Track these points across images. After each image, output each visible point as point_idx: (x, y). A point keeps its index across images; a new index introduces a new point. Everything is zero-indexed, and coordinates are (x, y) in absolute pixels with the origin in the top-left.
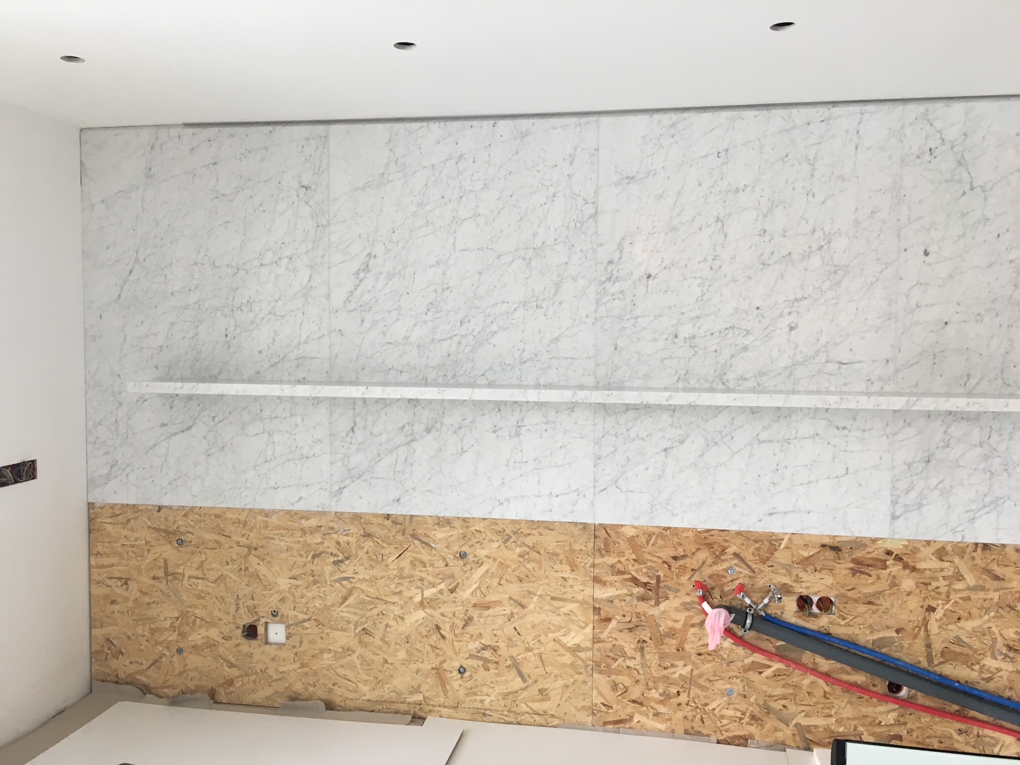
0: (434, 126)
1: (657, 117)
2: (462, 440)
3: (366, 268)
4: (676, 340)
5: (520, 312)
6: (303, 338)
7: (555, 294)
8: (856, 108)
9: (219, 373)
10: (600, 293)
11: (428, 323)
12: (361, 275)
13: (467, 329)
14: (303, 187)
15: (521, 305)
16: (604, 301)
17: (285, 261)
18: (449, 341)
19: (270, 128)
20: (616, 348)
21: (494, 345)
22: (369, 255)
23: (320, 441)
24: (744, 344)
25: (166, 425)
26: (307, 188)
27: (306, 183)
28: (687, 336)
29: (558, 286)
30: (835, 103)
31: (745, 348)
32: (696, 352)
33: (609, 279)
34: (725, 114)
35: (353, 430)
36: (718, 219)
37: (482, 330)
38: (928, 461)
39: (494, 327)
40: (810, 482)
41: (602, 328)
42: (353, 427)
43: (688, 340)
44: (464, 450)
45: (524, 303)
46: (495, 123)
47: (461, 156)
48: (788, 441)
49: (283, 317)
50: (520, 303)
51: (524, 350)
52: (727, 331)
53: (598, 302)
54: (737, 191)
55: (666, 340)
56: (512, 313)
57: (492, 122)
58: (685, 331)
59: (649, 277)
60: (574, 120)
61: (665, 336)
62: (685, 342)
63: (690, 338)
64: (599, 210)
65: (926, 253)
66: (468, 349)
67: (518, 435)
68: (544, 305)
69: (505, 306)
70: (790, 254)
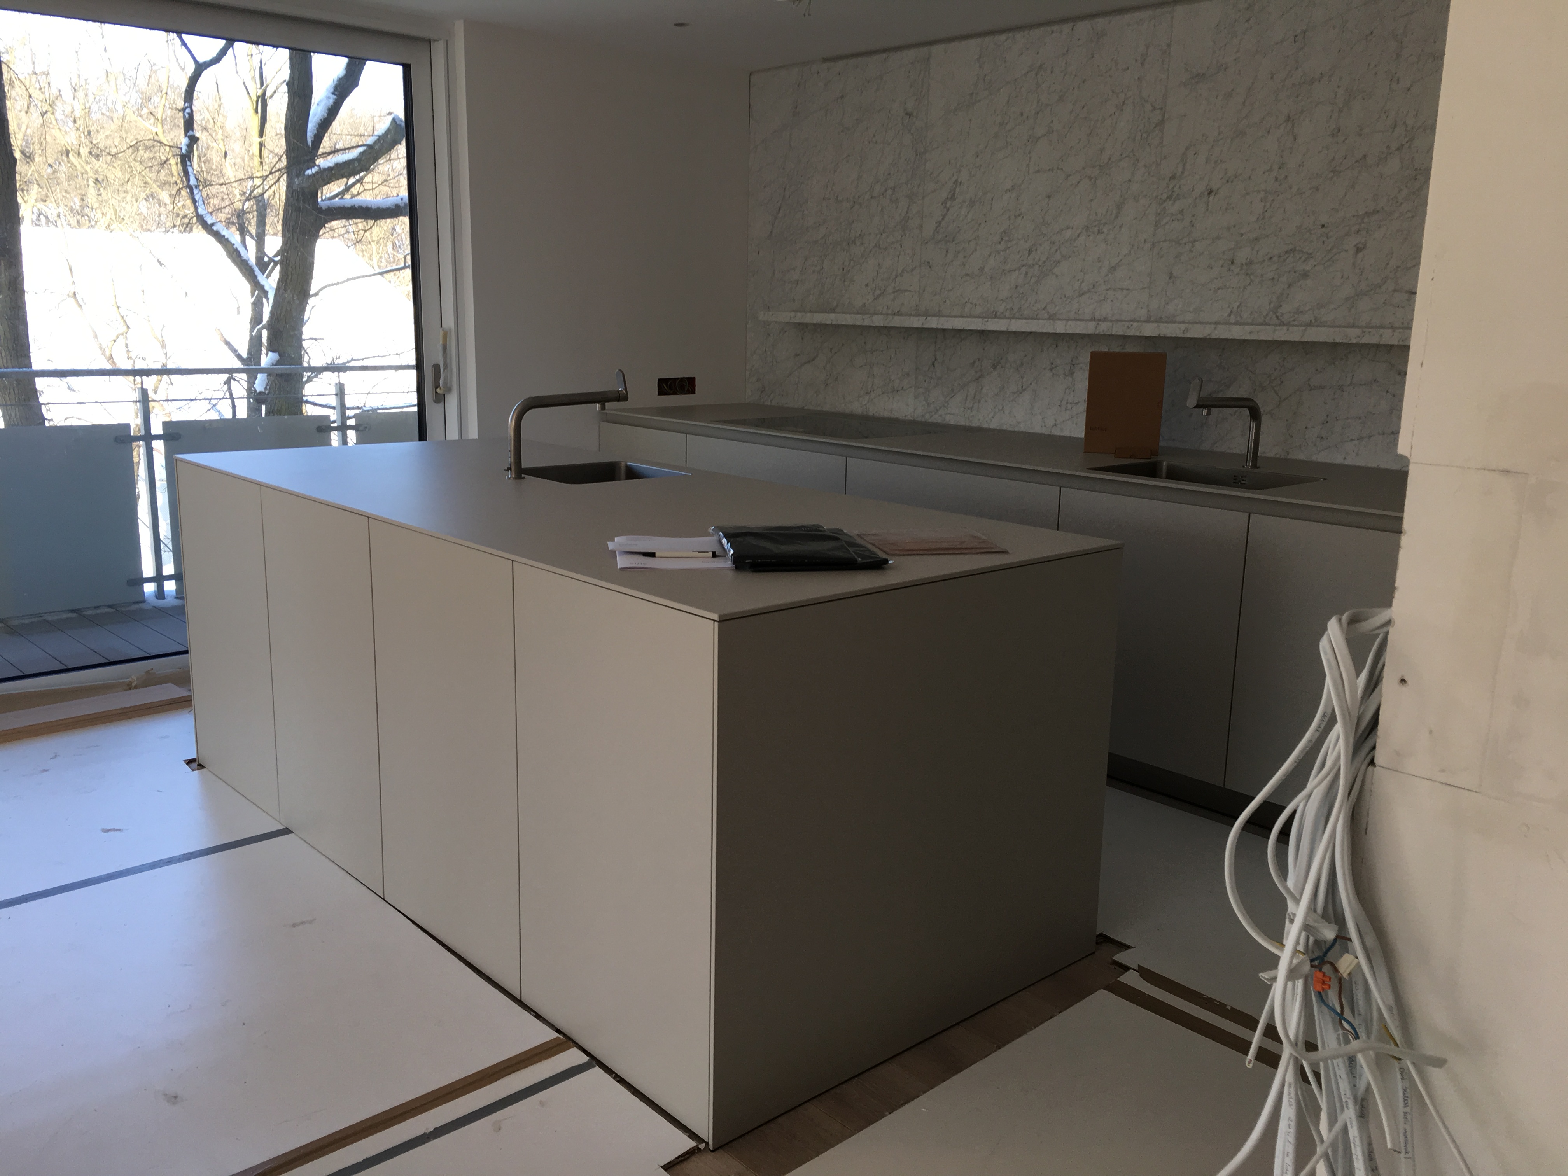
0: (1019, 36)
2: (1022, 378)
3: (953, 197)
4: (1233, 267)
5: (1083, 238)
6: (900, 271)
7: (1117, 217)
9: (837, 306)
10: (1159, 214)
11: (1002, 253)
12: (949, 204)
13: (1034, 259)
14: (907, 114)
15: (1084, 231)
16: (1165, 221)
17: (890, 192)
18: (1017, 272)
20: (1170, 278)
21: (1057, 276)
22: (956, 181)
23: (908, 375)
24: (1304, 270)
25: (799, 355)
26: (910, 115)
27: (909, 110)
28: (1244, 261)
29: (1119, 206)
31: (1305, 275)
32: (1252, 281)
33: (1169, 197)
35: (934, 365)
36: (1288, 119)
37: (1047, 259)
39: (1058, 256)
41: (1158, 254)
42: (934, 362)
43: (1245, 267)
44: (1024, 388)
45: (1087, 228)
46: (1074, 25)
47: (1041, 67)
48: (1341, 388)
49: (886, 249)
50: (1083, 229)
51: (1083, 281)
52: (1287, 255)
53: (1157, 225)
54: (1312, 82)
55: (1222, 266)
56: (1075, 240)
57: (1070, 25)
58: (1243, 255)
59: (1210, 192)
61: (1221, 262)
62: (1241, 269)
63: (1246, 264)
64: (1166, 116)
66: (1034, 280)
68: (1105, 230)
69: (1069, 232)
70: (1365, 156)
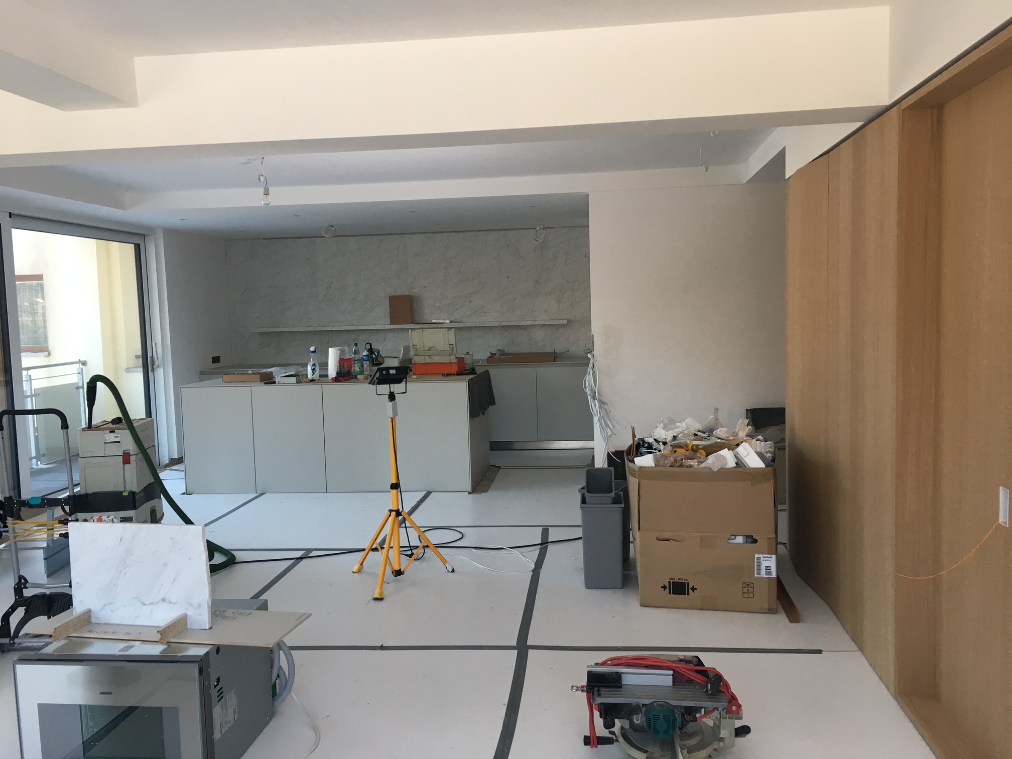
1: (424, 235)
3: (330, 287)
4: (435, 307)
5: (384, 300)
6: (309, 312)
8: (485, 232)
9: (280, 325)
11: (353, 305)
12: (329, 289)
17: (301, 285)
18: (360, 311)
19: (294, 239)
21: (376, 312)
22: (331, 282)
25: (261, 344)
26: (308, 260)
27: (308, 258)
30: (479, 231)
31: (457, 309)
32: (441, 311)
33: (412, 288)
34: (446, 234)
35: (328, 343)
36: (445, 268)
38: (513, 342)
39: (375, 305)
40: (478, 351)
43: (438, 307)
47: (361, 248)
48: (471, 339)
49: (302, 304)
50: (383, 297)
52: (450, 304)
54: (451, 258)
55: (431, 307)
56: (381, 300)
57: (371, 237)
58: (437, 304)
59: (425, 287)
60: (397, 236)
64: (408, 265)
65: (508, 277)
66: (366, 313)
67: (385, 341)
69: (378, 298)
70: (468, 279)
